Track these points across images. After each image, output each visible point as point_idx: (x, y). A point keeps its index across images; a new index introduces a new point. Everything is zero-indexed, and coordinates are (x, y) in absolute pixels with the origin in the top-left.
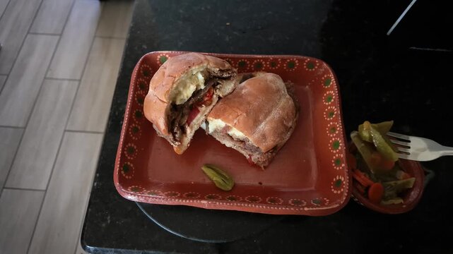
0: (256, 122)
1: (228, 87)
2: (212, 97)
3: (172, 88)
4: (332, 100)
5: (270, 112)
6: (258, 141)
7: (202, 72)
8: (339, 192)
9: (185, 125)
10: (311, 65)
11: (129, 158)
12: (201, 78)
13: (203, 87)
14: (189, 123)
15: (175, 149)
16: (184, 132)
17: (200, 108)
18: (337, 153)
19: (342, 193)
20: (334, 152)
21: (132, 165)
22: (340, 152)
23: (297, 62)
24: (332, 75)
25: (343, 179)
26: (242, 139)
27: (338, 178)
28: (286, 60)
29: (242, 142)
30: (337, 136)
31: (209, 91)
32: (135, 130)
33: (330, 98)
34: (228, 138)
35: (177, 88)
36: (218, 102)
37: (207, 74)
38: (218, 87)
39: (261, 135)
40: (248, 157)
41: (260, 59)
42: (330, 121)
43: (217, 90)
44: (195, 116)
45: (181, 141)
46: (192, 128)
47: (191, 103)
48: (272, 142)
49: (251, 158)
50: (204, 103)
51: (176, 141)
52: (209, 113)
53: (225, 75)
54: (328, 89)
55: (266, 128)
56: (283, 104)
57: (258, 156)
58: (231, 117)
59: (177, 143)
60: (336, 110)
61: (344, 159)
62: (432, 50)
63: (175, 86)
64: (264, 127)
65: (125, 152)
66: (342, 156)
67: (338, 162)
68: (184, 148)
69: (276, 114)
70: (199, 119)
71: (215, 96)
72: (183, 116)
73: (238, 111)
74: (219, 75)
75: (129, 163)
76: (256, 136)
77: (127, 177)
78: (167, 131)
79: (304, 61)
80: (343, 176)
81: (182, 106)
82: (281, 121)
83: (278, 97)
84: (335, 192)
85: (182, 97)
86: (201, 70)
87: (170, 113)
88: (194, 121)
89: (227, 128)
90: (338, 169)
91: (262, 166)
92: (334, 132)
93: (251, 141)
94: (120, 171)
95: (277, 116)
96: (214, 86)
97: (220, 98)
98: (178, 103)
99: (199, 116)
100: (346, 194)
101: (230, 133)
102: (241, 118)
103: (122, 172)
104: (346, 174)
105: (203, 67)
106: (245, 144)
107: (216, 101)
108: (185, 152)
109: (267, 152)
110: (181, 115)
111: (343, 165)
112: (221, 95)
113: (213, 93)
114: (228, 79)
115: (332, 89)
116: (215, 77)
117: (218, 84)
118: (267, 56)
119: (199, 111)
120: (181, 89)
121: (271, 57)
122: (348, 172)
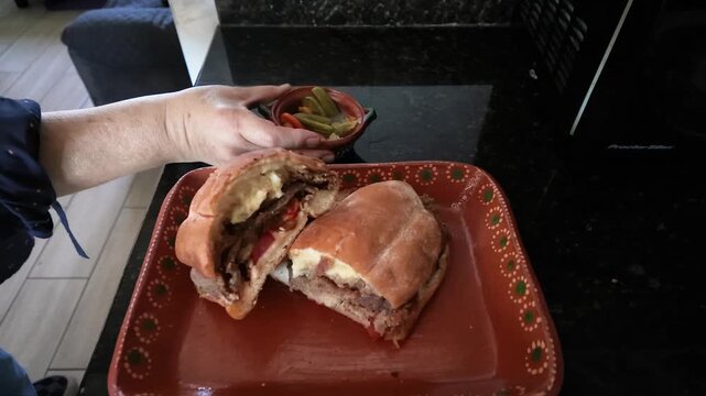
0: (375, 249)
1: (324, 201)
2: (296, 215)
3: (223, 190)
4: (501, 220)
5: (396, 231)
6: (382, 284)
7: (277, 172)
8: (541, 370)
9: (247, 261)
10: (458, 173)
11: (142, 340)
12: (276, 179)
13: (279, 194)
14: (255, 257)
15: (228, 309)
16: (246, 277)
17: (275, 234)
18: (524, 302)
19: (546, 370)
20: (520, 301)
21: (147, 355)
22: (530, 298)
23: (434, 169)
24: (493, 184)
25: (543, 345)
26: (351, 285)
27: (534, 346)
28: (417, 167)
29: (354, 289)
30: (520, 273)
31: (290, 204)
32: (160, 291)
33: (496, 217)
34: (328, 285)
35: (233, 193)
36: (307, 224)
37: (287, 174)
38: (307, 198)
39: (385, 271)
40: (367, 323)
41: (376, 168)
42: (504, 252)
43: (306, 204)
44: (267, 246)
45: (239, 293)
46: (260, 269)
47: (258, 221)
48: (406, 286)
49: (372, 324)
50: (284, 225)
51: (231, 291)
52: (293, 242)
53: (318, 179)
54: (492, 206)
55: (393, 258)
56: (418, 220)
57: (385, 319)
58: (329, 240)
59: (232, 296)
60: (510, 233)
61: (539, 310)
62: (642, 147)
63: (229, 188)
64: (389, 256)
65: (136, 329)
66: (534, 303)
67: (529, 317)
68: (246, 308)
69: (407, 235)
70: (274, 252)
71: (301, 214)
72: (244, 245)
73: (341, 230)
74: (306, 177)
75: (141, 350)
76: (377, 272)
77: (134, 376)
78: (212, 269)
79: (445, 167)
80: (543, 338)
81: (243, 226)
82: (419, 246)
83: (409, 209)
84: (534, 372)
85: (242, 210)
86: (277, 167)
87: (220, 238)
88: (266, 256)
89: (325, 263)
90: (531, 329)
91: (396, 343)
92: (513, 268)
93: (369, 283)
94: (122, 362)
95: (410, 238)
96: (300, 196)
97: (311, 219)
98: (235, 219)
99: (274, 246)
100: (554, 372)
101: (330, 273)
102: (347, 240)
103: (127, 365)
104: (547, 334)
105: (279, 162)
106: (359, 294)
107: (304, 223)
108: (249, 316)
109: (401, 308)
110: (240, 242)
111: (539, 320)
112: (312, 213)
113: (299, 210)
114: (323, 186)
115: (496, 203)
116: (300, 181)
117: (307, 193)
118: (386, 164)
119: (273, 239)
120: (241, 195)
121: (393, 165)
122: (549, 331)
